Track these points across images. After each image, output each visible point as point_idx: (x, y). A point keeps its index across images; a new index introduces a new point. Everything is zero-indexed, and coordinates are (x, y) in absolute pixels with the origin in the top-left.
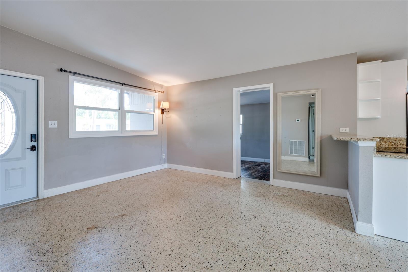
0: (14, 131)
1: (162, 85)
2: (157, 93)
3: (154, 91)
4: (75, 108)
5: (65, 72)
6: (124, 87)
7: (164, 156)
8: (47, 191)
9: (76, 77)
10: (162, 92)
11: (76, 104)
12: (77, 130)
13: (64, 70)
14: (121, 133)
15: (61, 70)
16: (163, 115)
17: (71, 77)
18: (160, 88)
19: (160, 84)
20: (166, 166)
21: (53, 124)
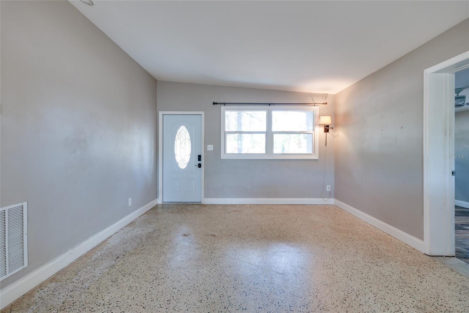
0: (190, 153)
1: (327, 94)
2: (318, 106)
3: (313, 105)
4: (225, 133)
5: (216, 104)
6: (271, 107)
7: (328, 187)
8: (206, 199)
9: (227, 107)
10: (324, 103)
11: (227, 130)
12: (227, 153)
13: (215, 103)
14: (268, 156)
15: (214, 103)
16: (327, 133)
17: (223, 107)
18: (323, 98)
19: (323, 94)
20: (332, 201)
21: (210, 148)
